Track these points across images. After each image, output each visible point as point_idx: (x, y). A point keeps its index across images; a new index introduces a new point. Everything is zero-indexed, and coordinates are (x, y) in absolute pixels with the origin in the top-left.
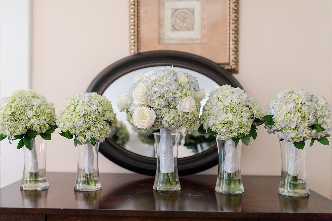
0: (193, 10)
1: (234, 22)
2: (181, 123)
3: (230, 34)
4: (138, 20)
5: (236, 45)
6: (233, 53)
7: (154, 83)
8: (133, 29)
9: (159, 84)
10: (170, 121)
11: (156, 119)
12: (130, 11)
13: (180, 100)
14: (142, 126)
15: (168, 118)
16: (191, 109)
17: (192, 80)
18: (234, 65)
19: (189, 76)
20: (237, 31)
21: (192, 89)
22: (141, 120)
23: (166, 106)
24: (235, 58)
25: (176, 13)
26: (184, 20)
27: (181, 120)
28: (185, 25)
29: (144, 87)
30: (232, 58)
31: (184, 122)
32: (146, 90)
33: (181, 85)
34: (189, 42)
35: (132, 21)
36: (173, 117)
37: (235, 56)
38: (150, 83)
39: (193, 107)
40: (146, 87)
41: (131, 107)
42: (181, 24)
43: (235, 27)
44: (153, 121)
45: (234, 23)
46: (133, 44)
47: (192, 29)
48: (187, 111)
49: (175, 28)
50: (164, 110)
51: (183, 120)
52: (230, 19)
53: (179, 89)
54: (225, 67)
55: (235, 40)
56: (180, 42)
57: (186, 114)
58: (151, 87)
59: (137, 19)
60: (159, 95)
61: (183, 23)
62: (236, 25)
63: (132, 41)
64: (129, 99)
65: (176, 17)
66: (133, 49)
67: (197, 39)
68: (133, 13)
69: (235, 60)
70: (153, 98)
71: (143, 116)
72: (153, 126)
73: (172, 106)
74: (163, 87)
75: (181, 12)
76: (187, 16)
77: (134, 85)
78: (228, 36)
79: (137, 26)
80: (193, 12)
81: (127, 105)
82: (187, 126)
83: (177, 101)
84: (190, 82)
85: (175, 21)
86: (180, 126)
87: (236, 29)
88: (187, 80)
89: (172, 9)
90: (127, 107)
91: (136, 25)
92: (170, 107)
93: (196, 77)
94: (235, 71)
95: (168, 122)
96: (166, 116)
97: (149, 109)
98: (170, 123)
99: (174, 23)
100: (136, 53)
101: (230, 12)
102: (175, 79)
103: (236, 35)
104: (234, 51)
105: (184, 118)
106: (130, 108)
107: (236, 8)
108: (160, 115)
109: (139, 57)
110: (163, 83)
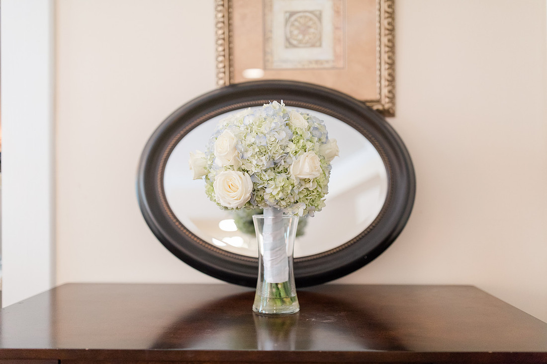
0: (321, 14)
1: (387, 32)
2: (297, 198)
3: (380, 52)
4: (230, 31)
5: (390, 71)
6: (387, 83)
7: (249, 129)
8: (221, 45)
9: (257, 131)
10: (278, 194)
11: (254, 191)
12: (216, 16)
13: (294, 158)
14: (230, 204)
15: (273, 189)
16: (314, 173)
17: (316, 125)
18: (388, 103)
19: (310, 117)
20: (392, 48)
21: (316, 139)
22: (228, 193)
23: (270, 168)
24: (390, 92)
25: (293, 19)
26: (304, 30)
27: (297, 192)
28: (307, 38)
29: (233, 135)
30: (385, 91)
31: (302, 196)
32: (235, 141)
33: (297, 133)
34: (314, 66)
35: (220, 32)
36: (283, 189)
37: (390, 88)
38: (242, 129)
39: (317, 170)
40: (236, 136)
41: (212, 170)
42: (300, 37)
43: (389, 41)
44: (248, 195)
45: (388, 34)
46: (223, 70)
47: (318, 44)
48: (307, 177)
49: (290, 43)
50: (266, 176)
51: (300, 193)
52: (380, 28)
53: (293, 139)
54: (372, 106)
55: (390, 61)
56: (299, 66)
57: (305, 182)
58: (245, 137)
59: (229, 28)
60: (258, 150)
61: (304, 35)
62: (390, 37)
63: (221, 65)
64: (209, 157)
65: (293, 25)
66: (221, 79)
67: (327, 62)
68: (222, 20)
69: (390, 95)
70: (248, 155)
71: (231, 186)
72: (249, 202)
73: (281, 168)
74: (265, 135)
75: (301, 17)
76: (310, 23)
77: (216, 133)
78: (378, 55)
79: (229, 40)
80: (319, 17)
81: (205, 168)
82: (307, 203)
83: (288, 160)
84: (312, 129)
85: (291, 32)
86: (295, 203)
87: (390, 44)
88: (307, 124)
89: (286, 12)
90: (206, 171)
91: (227, 39)
92: (278, 171)
93: (323, 120)
94: (390, 113)
95: (274, 196)
96: (270, 185)
97: (241, 173)
98: (278, 198)
99: (289, 35)
100: (228, 84)
101: (380, 16)
102: (286, 122)
103: (390, 54)
104: (388, 81)
105: (302, 188)
106: (210, 172)
107: (390, 10)
108: (261, 184)
109: (231, 90)
110: (265, 129)
